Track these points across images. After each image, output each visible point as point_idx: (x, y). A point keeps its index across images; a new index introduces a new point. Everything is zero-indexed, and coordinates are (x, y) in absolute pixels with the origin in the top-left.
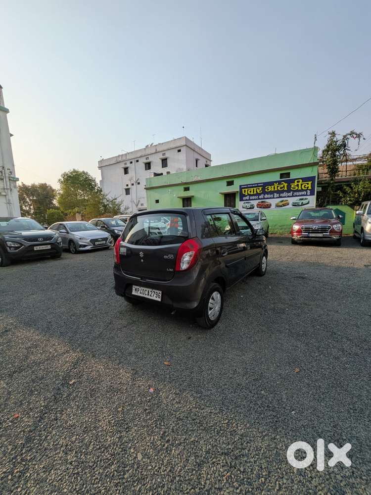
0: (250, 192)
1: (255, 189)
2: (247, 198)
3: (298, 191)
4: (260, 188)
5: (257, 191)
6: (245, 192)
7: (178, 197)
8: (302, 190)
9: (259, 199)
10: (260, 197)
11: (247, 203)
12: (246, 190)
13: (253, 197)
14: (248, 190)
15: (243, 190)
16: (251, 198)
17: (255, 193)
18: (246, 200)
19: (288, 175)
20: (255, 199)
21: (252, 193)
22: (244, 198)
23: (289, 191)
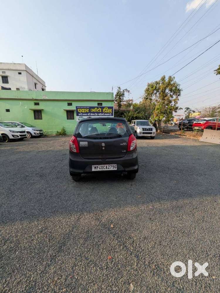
0: (83, 111)
1: (85, 109)
2: (81, 114)
3: (106, 113)
4: (88, 109)
5: (86, 111)
6: (79, 110)
7: (30, 109)
8: (108, 113)
9: (87, 115)
10: (88, 114)
11: (81, 117)
12: (80, 109)
13: (85, 114)
14: (81, 110)
15: (78, 109)
16: (83, 114)
17: (85, 112)
18: (80, 115)
19: (101, 104)
20: (85, 116)
21: (83, 112)
22: (79, 114)
23: (102, 113)
